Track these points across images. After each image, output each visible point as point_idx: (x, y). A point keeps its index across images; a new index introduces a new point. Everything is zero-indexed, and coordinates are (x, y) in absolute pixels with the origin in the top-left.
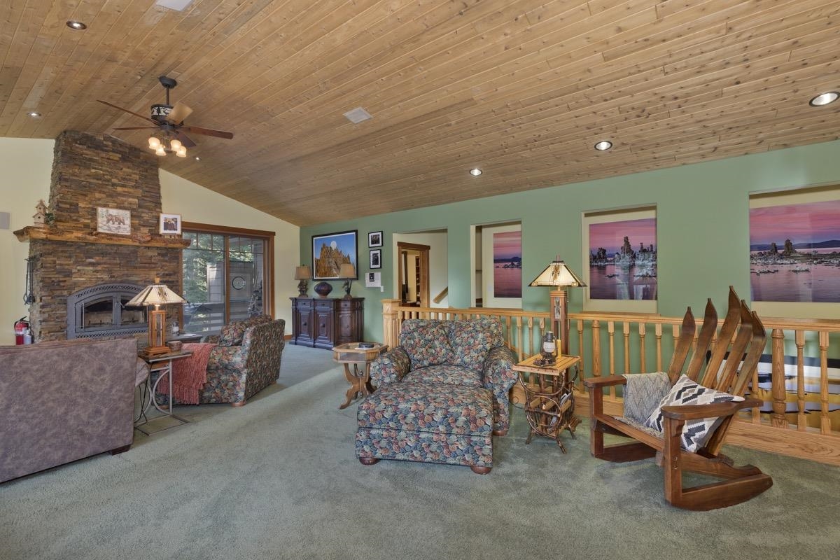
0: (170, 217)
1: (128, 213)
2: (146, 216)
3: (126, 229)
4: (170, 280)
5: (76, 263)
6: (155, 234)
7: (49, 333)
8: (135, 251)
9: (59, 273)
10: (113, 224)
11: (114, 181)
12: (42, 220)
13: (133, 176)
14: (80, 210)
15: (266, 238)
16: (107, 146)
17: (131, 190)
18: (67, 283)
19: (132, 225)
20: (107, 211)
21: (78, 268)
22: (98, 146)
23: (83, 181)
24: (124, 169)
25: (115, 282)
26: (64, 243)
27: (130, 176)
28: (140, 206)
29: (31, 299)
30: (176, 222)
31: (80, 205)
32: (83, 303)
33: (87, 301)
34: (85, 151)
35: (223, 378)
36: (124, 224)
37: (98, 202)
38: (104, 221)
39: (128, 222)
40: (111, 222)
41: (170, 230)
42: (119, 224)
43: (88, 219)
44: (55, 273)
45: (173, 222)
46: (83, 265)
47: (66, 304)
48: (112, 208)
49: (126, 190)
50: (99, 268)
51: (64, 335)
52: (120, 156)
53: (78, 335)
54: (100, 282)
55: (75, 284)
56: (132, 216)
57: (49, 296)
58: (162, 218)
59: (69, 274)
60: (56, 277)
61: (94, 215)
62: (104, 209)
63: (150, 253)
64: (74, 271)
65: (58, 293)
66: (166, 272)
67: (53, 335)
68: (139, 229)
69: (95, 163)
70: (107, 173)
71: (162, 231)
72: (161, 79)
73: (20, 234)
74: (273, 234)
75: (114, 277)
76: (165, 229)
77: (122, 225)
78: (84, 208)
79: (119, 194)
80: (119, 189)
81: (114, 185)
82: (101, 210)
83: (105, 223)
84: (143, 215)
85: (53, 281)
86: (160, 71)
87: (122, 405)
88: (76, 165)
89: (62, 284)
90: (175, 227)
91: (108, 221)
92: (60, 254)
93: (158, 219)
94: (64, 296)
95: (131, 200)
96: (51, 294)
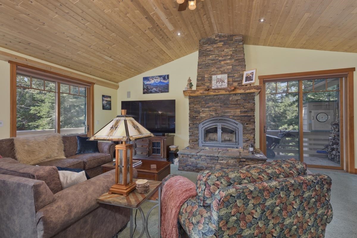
1: (226, 76)
3: (225, 85)
4: (249, 115)
5: (202, 107)
6: (240, 84)
7: (192, 142)
10: (219, 83)
11: (220, 58)
13: (229, 52)
14: (205, 79)
16: (217, 40)
17: (228, 61)
18: (199, 117)
19: (228, 82)
20: (217, 77)
21: (203, 109)
22: (213, 42)
23: (206, 63)
24: (225, 50)
25: (218, 116)
27: (228, 53)
28: (233, 70)
30: (253, 75)
31: (206, 76)
32: (204, 128)
33: (206, 127)
34: (208, 47)
36: (224, 83)
37: (213, 73)
38: (215, 83)
39: (226, 81)
40: (218, 83)
41: (249, 81)
42: (222, 83)
43: (208, 83)
44: (194, 112)
45: (251, 75)
46: (204, 108)
47: (198, 128)
48: (219, 74)
49: (225, 62)
50: (211, 109)
51: (197, 144)
52: (223, 43)
53: (203, 144)
54: (211, 117)
55: (202, 118)
56: (228, 77)
57: (192, 124)
58: (245, 74)
59: (199, 113)
60: (194, 114)
61: (210, 80)
62: (215, 76)
63: (236, 98)
64: (201, 111)
65: (195, 122)
66: (246, 110)
67: (194, 143)
68: (232, 84)
69: (212, 52)
70: (217, 55)
75: (218, 114)
77: (223, 84)
78: (207, 77)
79: (222, 66)
80: (222, 63)
81: (220, 61)
82: (214, 77)
83: (215, 84)
84: (235, 75)
85: (193, 116)
88: (204, 56)
89: (197, 118)
90: (252, 79)
91: (217, 83)
92: (196, 103)
93: (242, 75)
94: (197, 124)
95: (228, 67)
96: (193, 123)
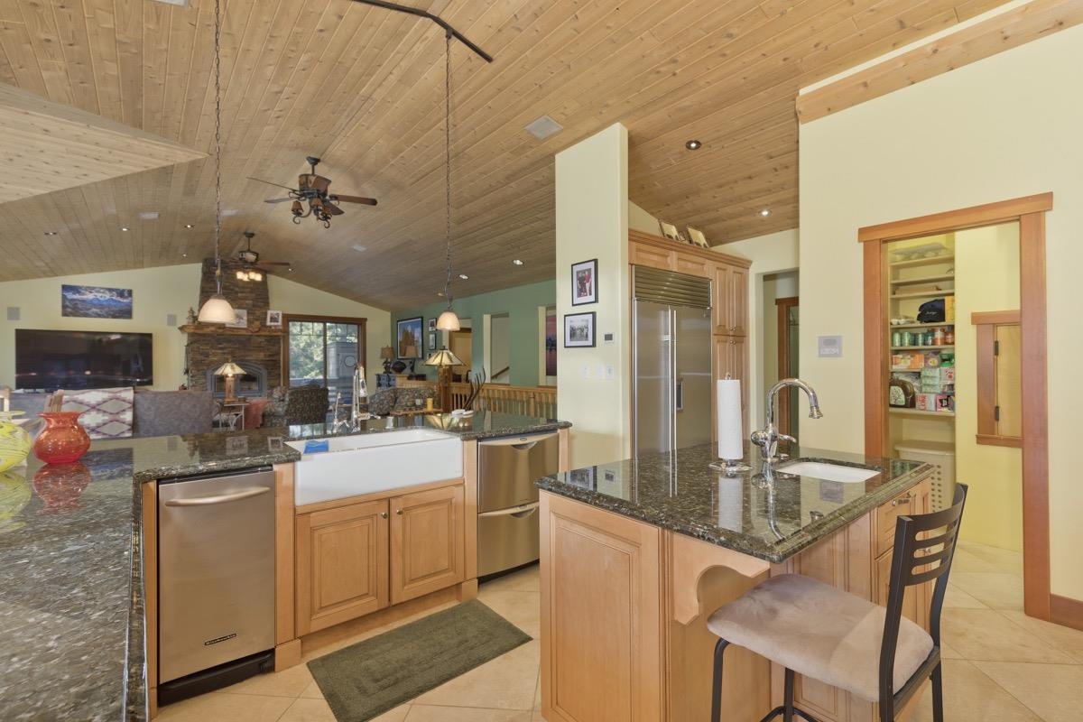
0: (275, 312)
1: (245, 312)
2: (258, 313)
3: (244, 324)
4: (274, 359)
5: (212, 347)
6: (264, 325)
8: (249, 338)
9: (202, 354)
11: (237, 289)
12: (191, 321)
15: (360, 323)
17: (248, 295)
18: (206, 361)
19: (248, 320)
26: (204, 335)
28: (254, 306)
29: (187, 372)
30: (279, 316)
35: (274, 421)
36: (242, 320)
39: (245, 318)
41: (274, 322)
42: (239, 320)
44: (199, 355)
45: (277, 316)
46: (216, 349)
47: (206, 375)
49: (244, 295)
50: (225, 351)
55: (212, 362)
56: (248, 313)
57: (197, 370)
58: (269, 313)
59: (207, 355)
60: (199, 357)
63: (260, 340)
64: (210, 353)
65: (201, 368)
66: (271, 353)
68: (253, 323)
70: (232, 285)
71: (268, 323)
72: (245, 233)
73: (182, 329)
74: (366, 320)
75: (235, 357)
76: (271, 321)
79: (240, 299)
80: (240, 295)
81: (237, 293)
84: (256, 312)
85: (198, 360)
86: (242, 231)
87: (205, 424)
89: (203, 362)
90: (277, 320)
92: (202, 342)
93: (266, 314)
94: (205, 370)
95: (247, 302)
96: (197, 368)
